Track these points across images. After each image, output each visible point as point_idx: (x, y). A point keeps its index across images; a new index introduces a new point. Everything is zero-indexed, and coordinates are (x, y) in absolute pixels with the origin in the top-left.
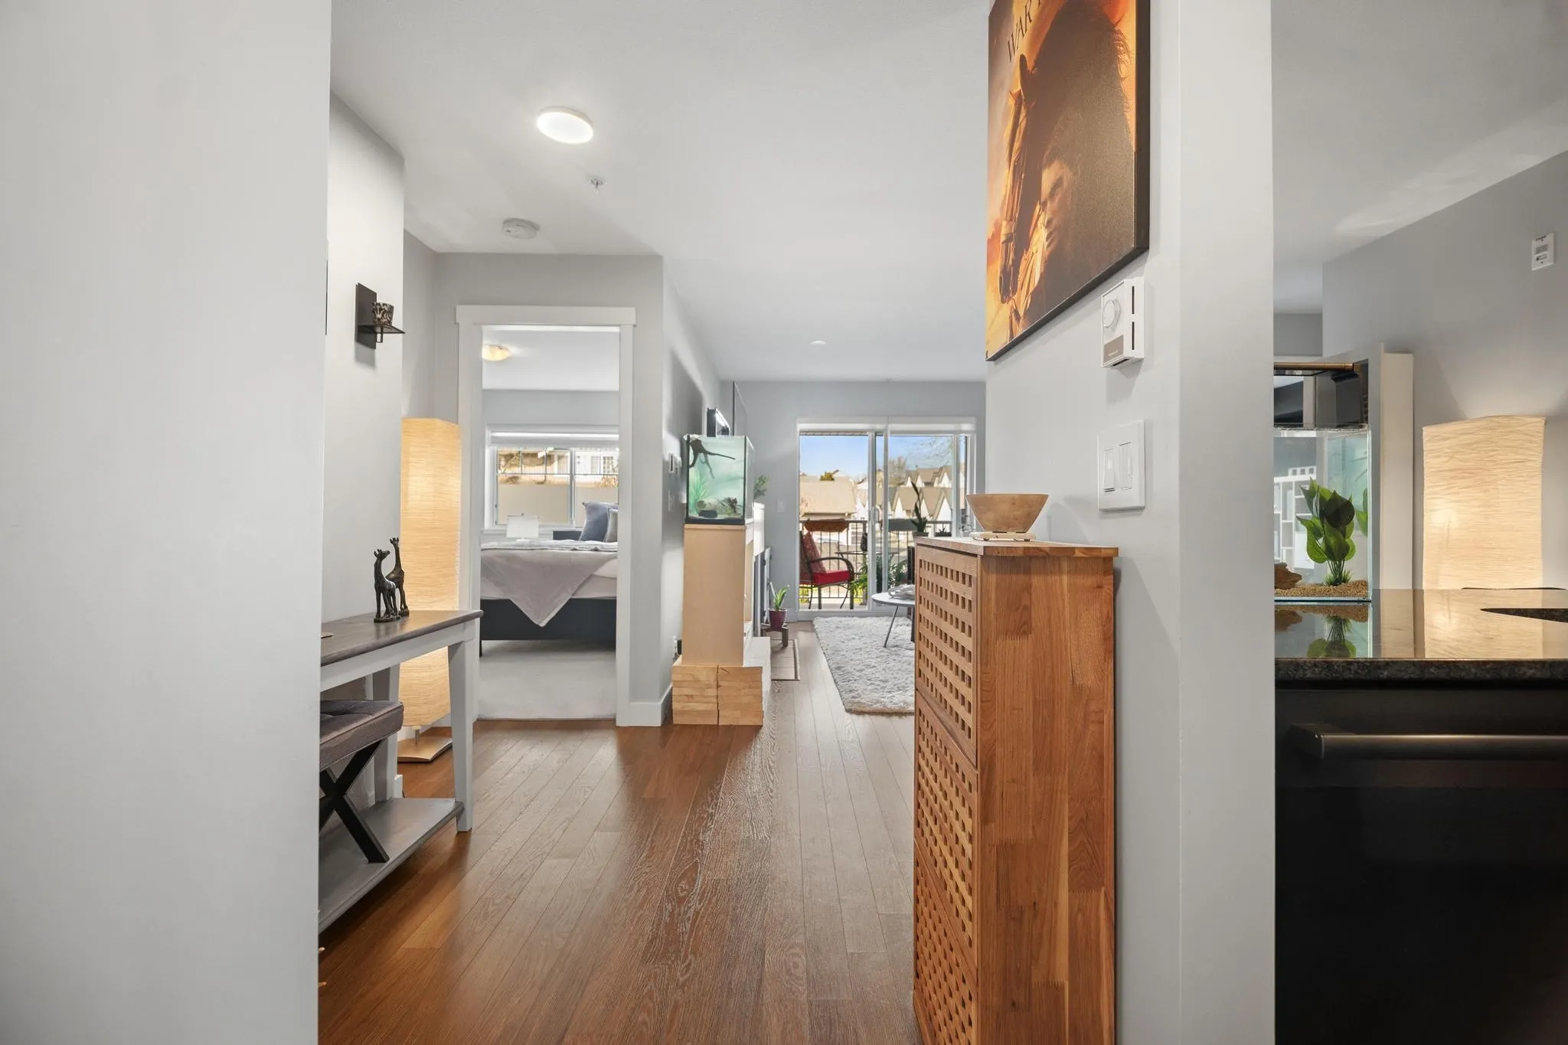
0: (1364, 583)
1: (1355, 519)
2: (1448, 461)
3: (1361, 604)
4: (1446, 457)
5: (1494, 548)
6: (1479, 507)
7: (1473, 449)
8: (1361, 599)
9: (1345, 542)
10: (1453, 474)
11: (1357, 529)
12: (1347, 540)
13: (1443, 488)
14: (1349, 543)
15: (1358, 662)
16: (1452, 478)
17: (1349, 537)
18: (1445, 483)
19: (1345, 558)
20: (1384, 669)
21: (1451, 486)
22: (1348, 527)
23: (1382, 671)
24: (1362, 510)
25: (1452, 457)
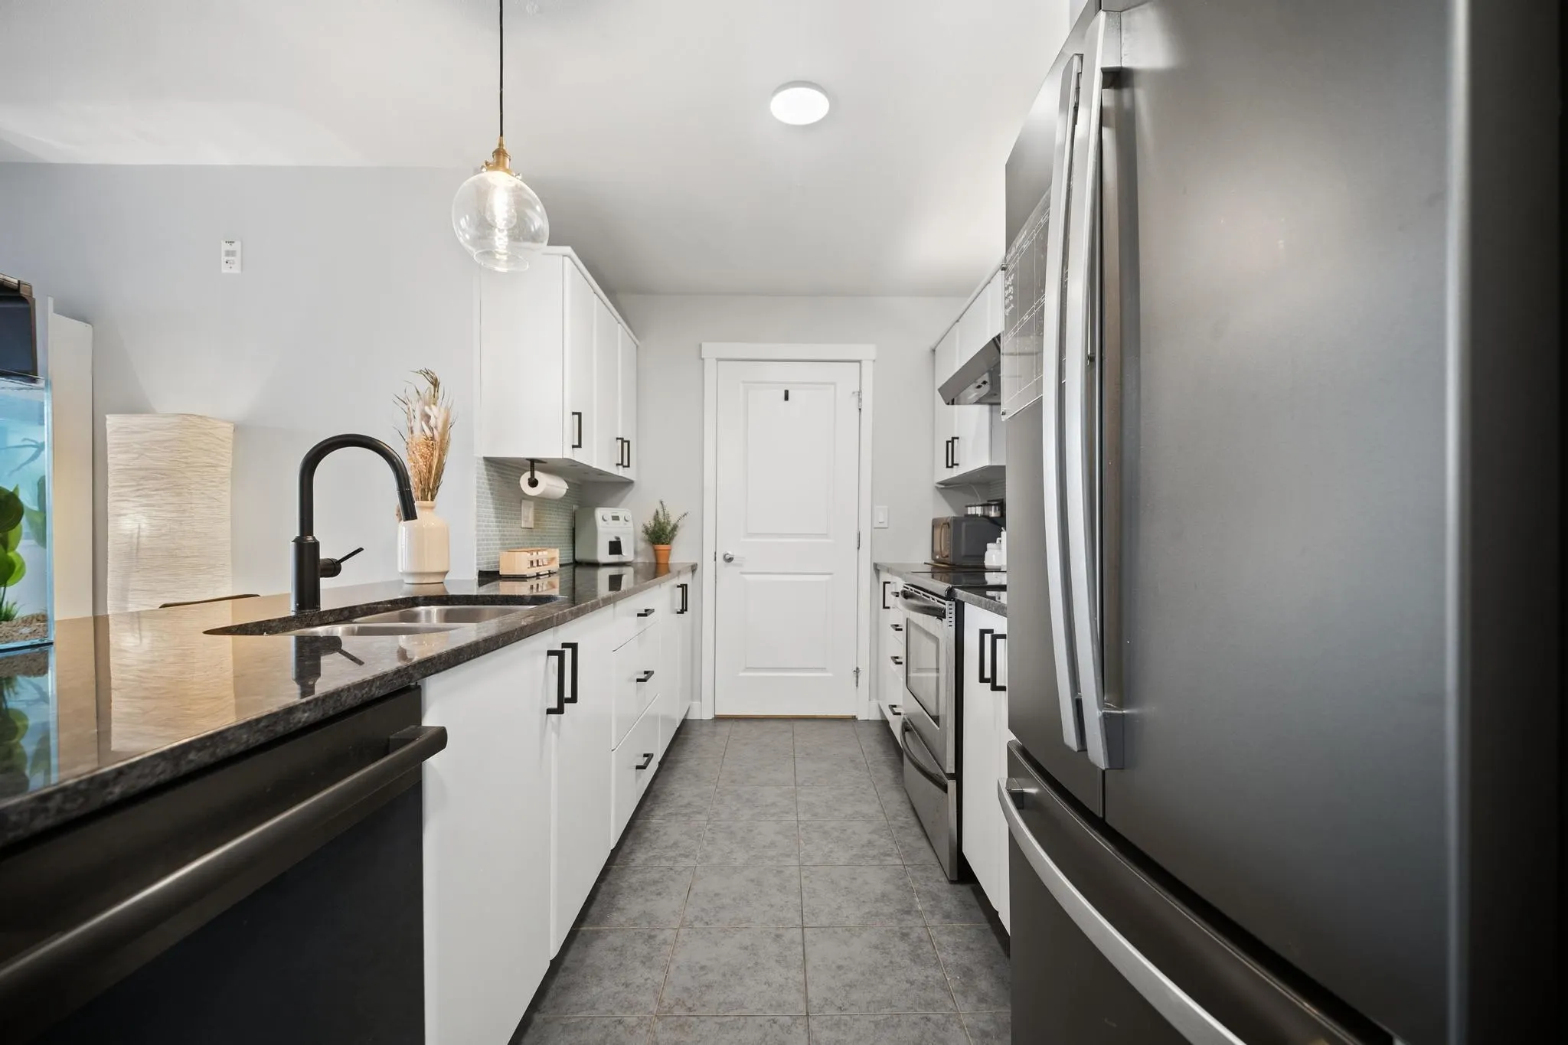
0: (40, 618)
1: (24, 521)
2: (137, 458)
3: (37, 650)
4: (135, 453)
5: (187, 557)
6: (173, 512)
7: (165, 448)
8: (37, 642)
9: (7, 557)
10: (142, 473)
11: (27, 538)
12: (10, 554)
13: (131, 489)
14: (15, 559)
15: (63, 790)
16: (143, 478)
17: (13, 549)
18: (134, 483)
19: (8, 582)
20: (115, 785)
21: (141, 487)
22: (12, 534)
23: (109, 790)
24: (36, 508)
25: (142, 454)
